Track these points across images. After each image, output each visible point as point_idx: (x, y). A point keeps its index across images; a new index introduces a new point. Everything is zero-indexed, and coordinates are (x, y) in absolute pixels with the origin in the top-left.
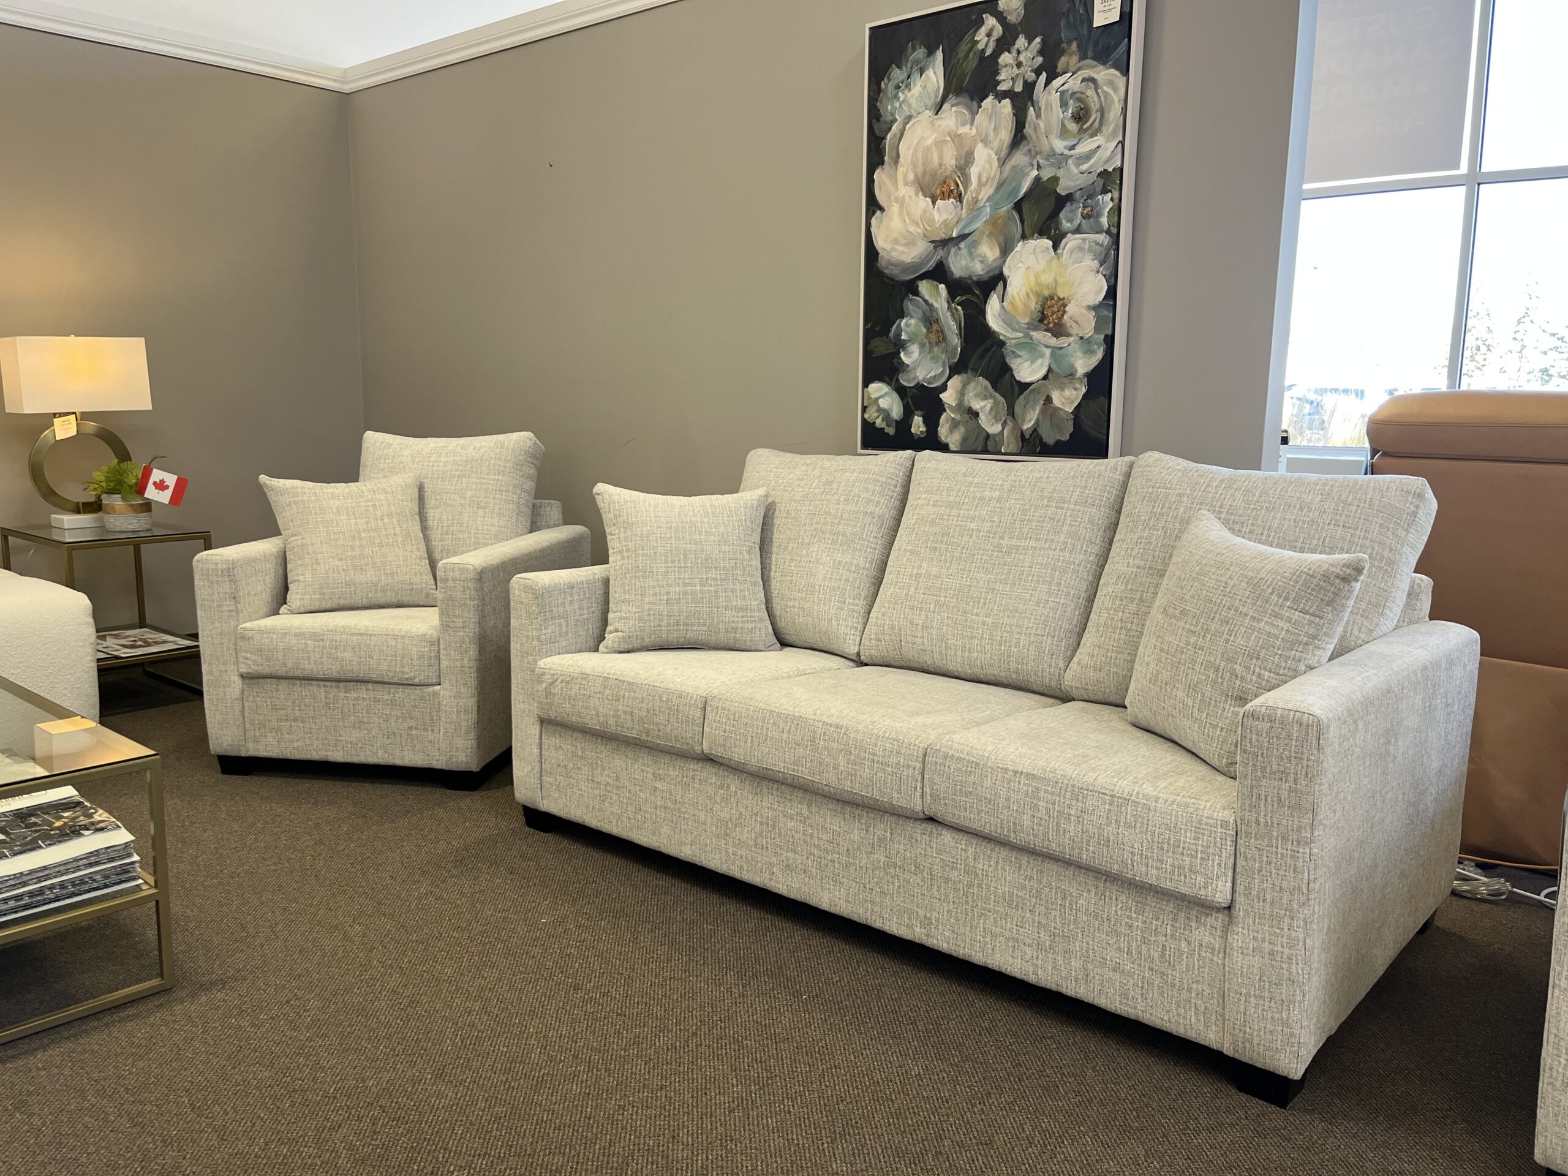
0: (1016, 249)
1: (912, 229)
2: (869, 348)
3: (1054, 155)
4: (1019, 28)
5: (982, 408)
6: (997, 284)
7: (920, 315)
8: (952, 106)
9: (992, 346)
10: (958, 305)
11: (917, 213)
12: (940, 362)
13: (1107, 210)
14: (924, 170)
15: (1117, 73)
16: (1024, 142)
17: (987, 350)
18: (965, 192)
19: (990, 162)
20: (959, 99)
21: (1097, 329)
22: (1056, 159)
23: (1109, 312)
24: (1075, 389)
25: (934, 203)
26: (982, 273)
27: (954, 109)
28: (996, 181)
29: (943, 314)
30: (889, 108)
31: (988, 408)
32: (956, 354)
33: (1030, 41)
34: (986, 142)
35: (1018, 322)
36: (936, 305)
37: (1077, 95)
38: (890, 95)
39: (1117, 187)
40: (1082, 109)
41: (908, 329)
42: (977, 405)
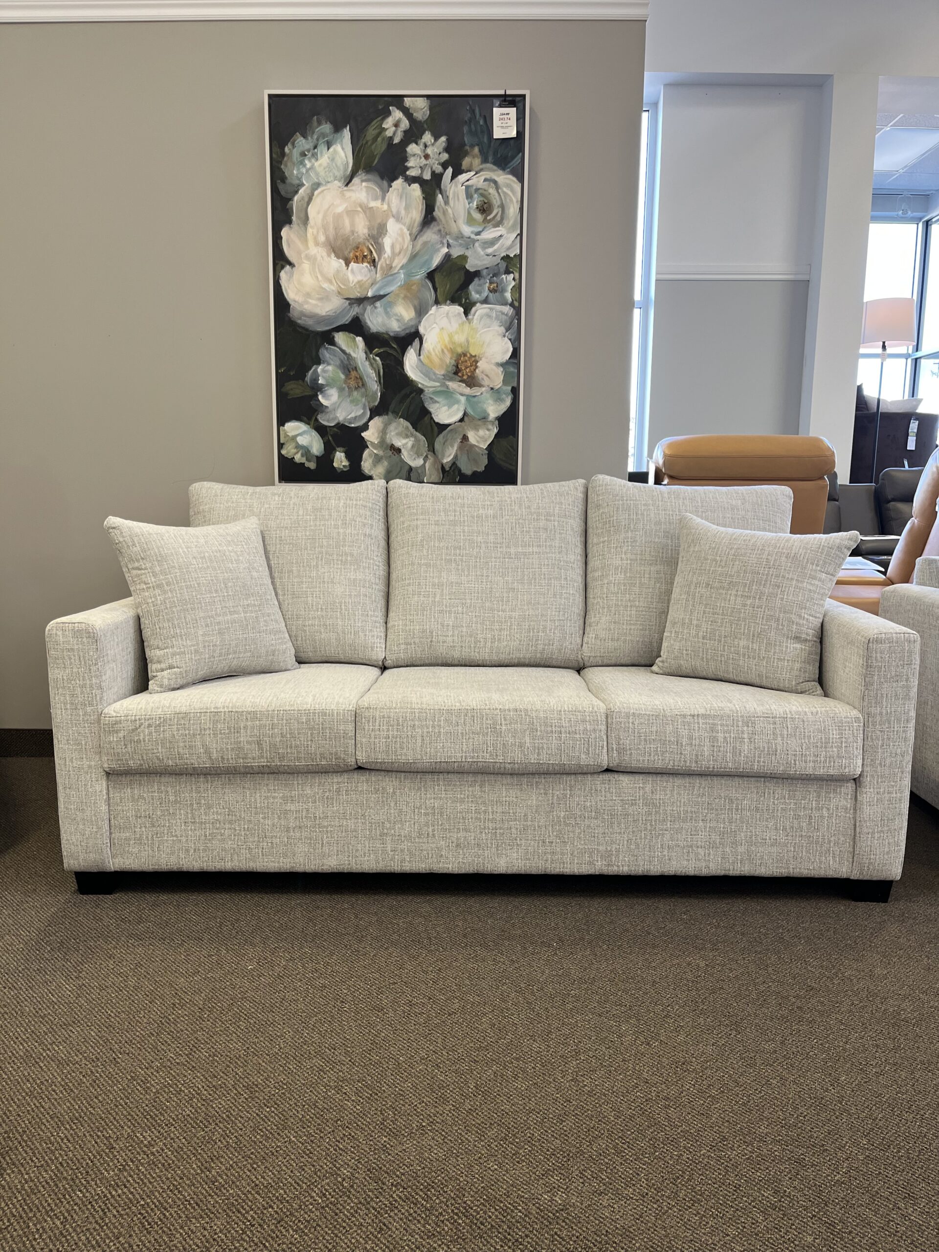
0: (430, 312)
1: (325, 285)
2: (283, 390)
3: (462, 237)
4: (425, 126)
5: (404, 445)
6: (413, 340)
7: (338, 362)
8: (362, 181)
9: (411, 393)
10: (376, 356)
11: (331, 272)
12: (361, 405)
13: (511, 287)
14: (336, 234)
15: (514, 179)
16: (434, 223)
17: (407, 396)
18: (379, 259)
19: (402, 235)
20: (370, 176)
21: (505, 382)
22: (464, 241)
23: (515, 368)
24: (488, 430)
25: (347, 264)
26: (398, 330)
27: (364, 184)
28: (409, 252)
29: (361, 363)
30: (295, 172)
31: (410, 444)
32: (376, 398)
33: (436, 138)
34: (398, 218)
35: (435, 374)
36: (353, 355)
37: (481, 191)
38: (295, 159)
39: (518, 270)
40: (485, 203)
41: (324, 375)
42: (398, 443)
